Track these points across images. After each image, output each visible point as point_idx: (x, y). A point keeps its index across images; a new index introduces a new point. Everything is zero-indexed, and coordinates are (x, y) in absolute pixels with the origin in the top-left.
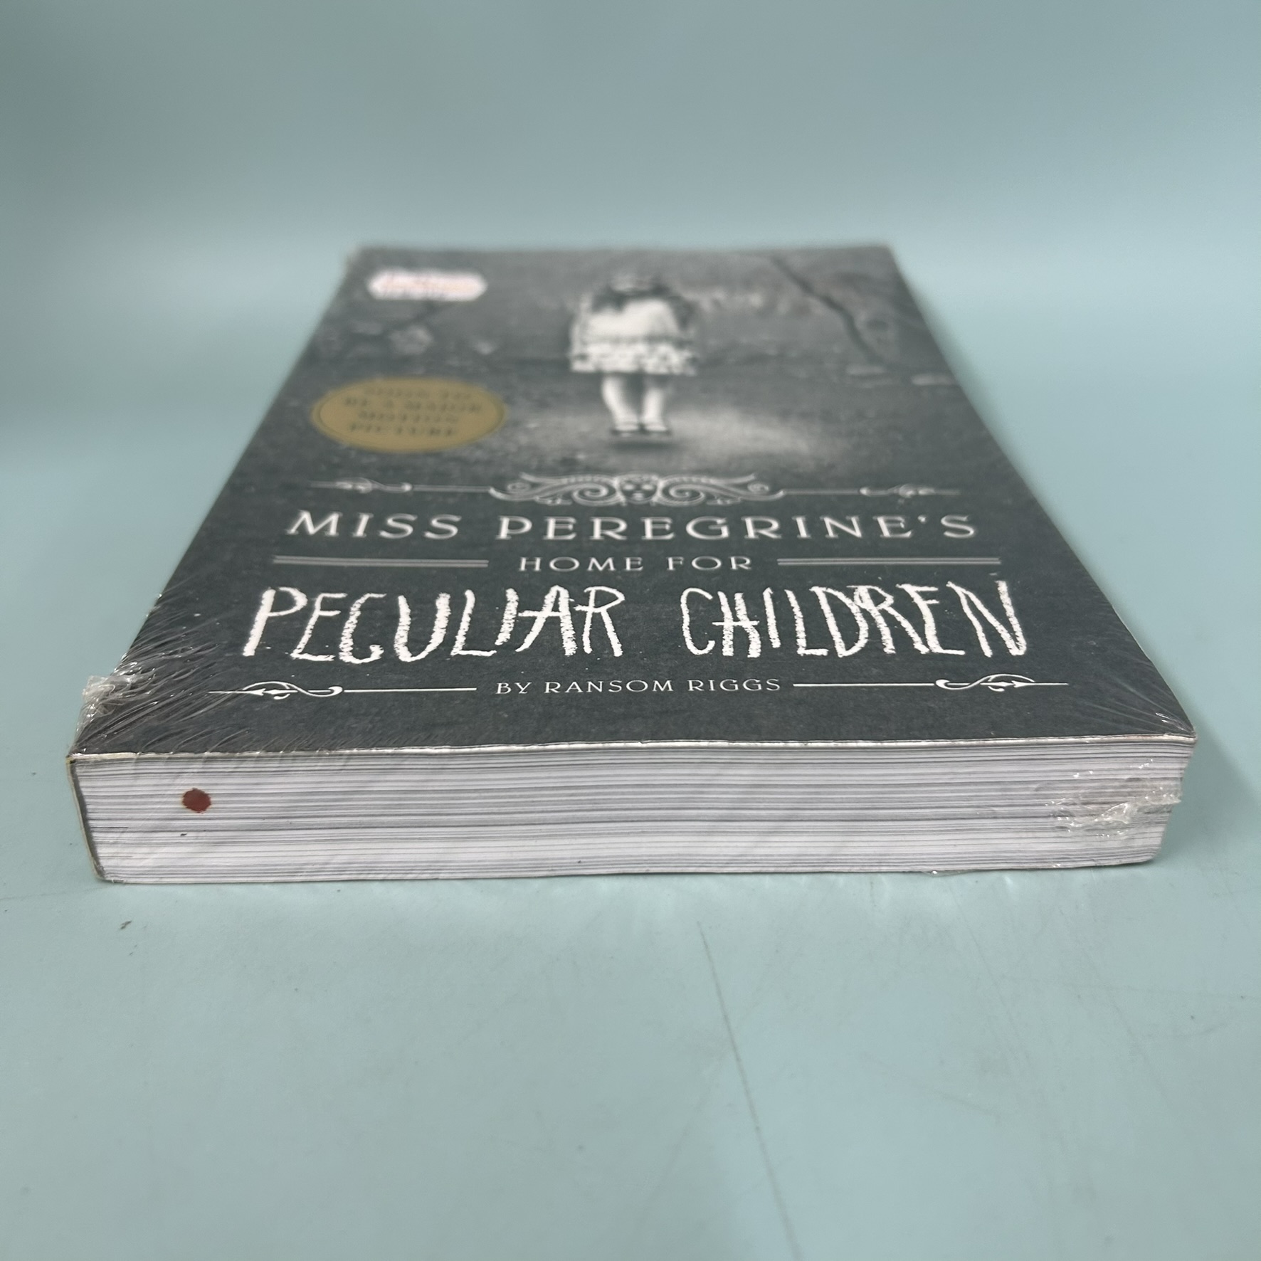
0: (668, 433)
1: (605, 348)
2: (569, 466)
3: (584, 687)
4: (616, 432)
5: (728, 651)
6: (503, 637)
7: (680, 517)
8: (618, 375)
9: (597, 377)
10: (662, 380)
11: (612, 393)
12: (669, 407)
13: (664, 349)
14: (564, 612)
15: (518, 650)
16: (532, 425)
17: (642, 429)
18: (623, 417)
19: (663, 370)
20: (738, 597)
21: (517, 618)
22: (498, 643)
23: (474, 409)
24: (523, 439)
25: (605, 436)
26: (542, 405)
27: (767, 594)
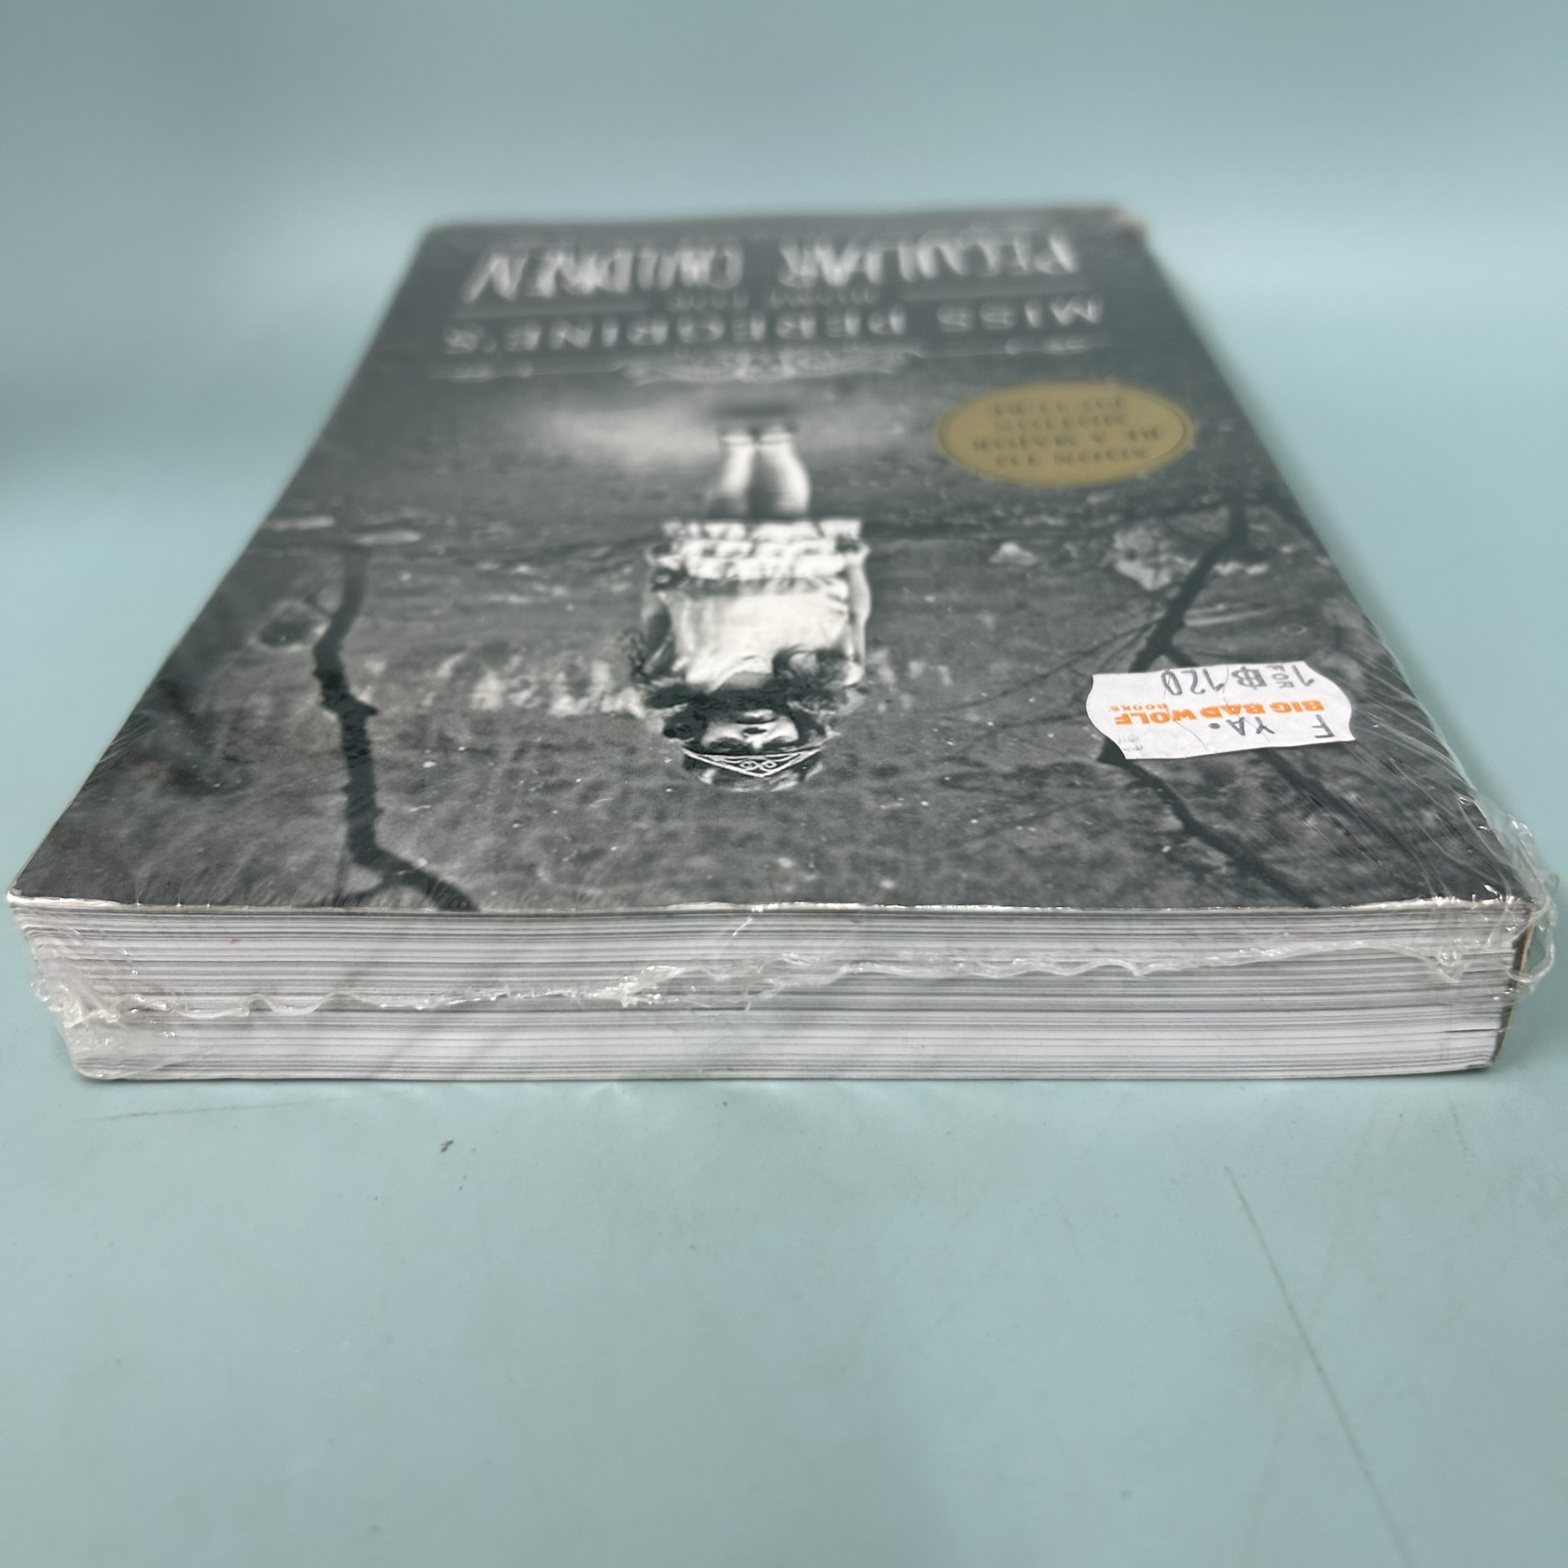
0: (723, 432)
1: (807, 568)
2: (845, 386)
4: (791, 428)
7: (728, 341)
8: (788, 518)
9: (818, 511)
10: (721, 511)
11: (796, 487)
12: (715, 468)
13: (707, 569)
16: (898, 430)
17: (756, 434)
18: (782, 451)
19: (715, 528)
23: (983, 445)
24: (904, 410)
25: (804, 423)
26: (892, 457)
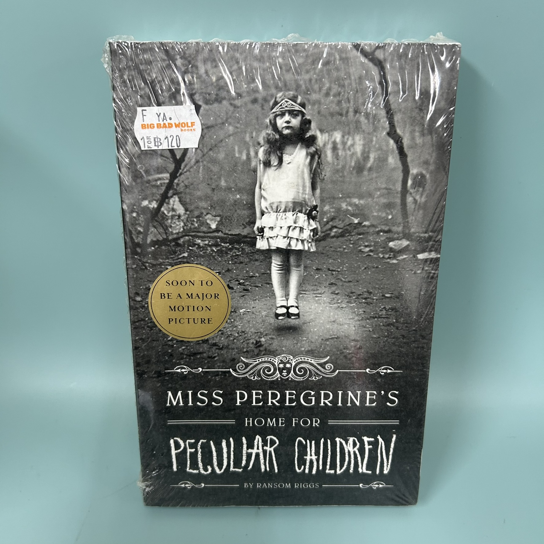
3: (267, 486)
5: (307, 471)
6: (244, 462)
14: (260, 451)
15: (249, 469)
20: (313, 442)
21: (247, 453)
22: (243, 465)
27: (322, 440)
